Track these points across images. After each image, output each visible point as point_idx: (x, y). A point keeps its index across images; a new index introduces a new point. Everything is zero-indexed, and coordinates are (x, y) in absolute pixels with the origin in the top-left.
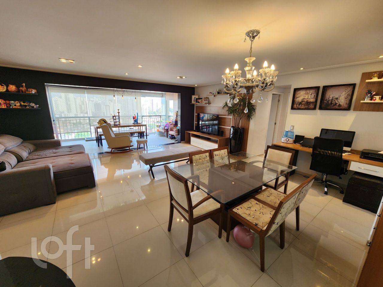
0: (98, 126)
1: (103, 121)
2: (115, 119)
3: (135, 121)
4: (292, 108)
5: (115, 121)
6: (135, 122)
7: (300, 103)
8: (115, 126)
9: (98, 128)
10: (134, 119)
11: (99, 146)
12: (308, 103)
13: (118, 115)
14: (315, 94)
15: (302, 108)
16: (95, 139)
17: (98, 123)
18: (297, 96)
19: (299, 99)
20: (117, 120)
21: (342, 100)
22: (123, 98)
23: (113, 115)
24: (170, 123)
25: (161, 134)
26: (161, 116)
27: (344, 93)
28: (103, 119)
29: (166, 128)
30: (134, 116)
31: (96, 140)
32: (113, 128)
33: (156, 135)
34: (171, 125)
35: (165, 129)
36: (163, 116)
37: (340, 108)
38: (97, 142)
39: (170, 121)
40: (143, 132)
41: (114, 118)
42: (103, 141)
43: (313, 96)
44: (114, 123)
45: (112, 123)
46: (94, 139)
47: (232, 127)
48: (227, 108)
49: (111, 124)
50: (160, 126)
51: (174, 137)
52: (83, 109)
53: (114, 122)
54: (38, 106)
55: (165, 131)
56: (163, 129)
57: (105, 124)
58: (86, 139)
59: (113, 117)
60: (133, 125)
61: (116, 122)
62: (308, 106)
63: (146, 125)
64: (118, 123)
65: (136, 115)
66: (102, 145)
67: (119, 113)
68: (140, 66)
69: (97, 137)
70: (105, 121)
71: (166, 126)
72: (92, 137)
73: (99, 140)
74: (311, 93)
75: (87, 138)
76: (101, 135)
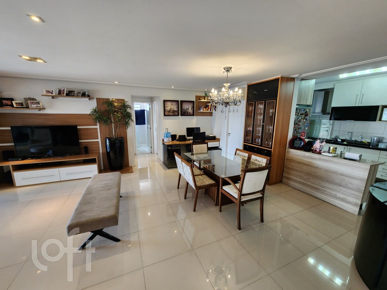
4: (165, 115)
7: (169, 112)
12: (174, 111)
14: (177, 105)
15: (171, 115)
18: (166, 106)
19: (168, 108)
21: (190, 111)
27: (190, 106)
37: (189, 115)
43: (176, 106)
47: (107, 138)
62: (174, 114)
74: (174, 105)
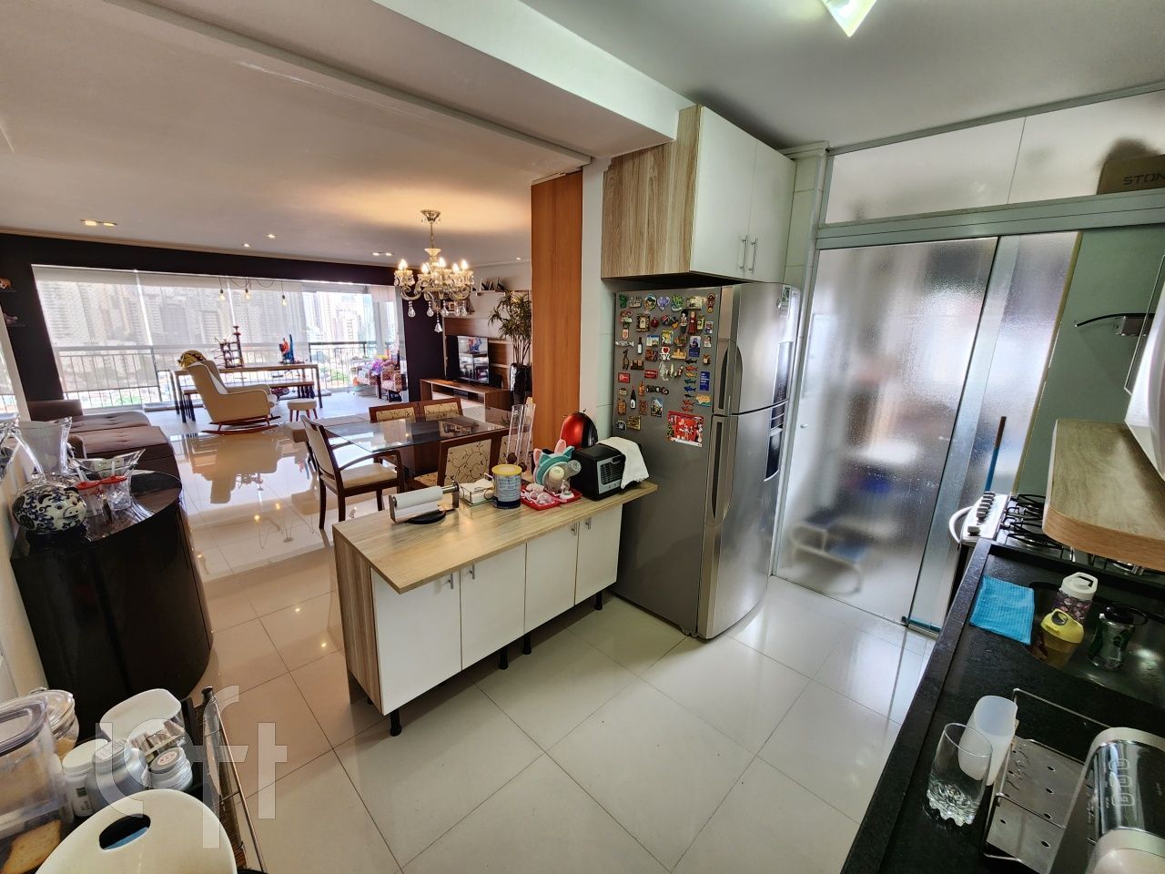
0: (180, 368)
1: (194, 355)
2: (228, 352)
3: (284, 355)
5: (227, 355)
6: (286, 359)
8: (229, 368)
9: (178, 374)
10: (282, 350)
11: (184, 421)
13: (235, 340)
16: (174, 405)
17: (179, 361)
20: (236, 354)
22: (248, 297)
23: (222, 342)
24: (385, 360)
25: (364, 391)
26: (364, 343)
28: (192, 351)
29: (375, 373)
30: (283, 343)
31: (177, 408)
32: (222, 376)
33: (352, 393)
34: (386, 365)
35: (372, 378)
36: (370, 343)
38: (178, 413)
39: (386, 357)
40: (311, 385)
41: (226, 348)
42: (195, 410)
44: (224, 361)
45: (220, 362)
46: (168, 406)
47: (514, 365)
48: (498, 324)
49: (217, 364)
50: (360, 369)
51: (396, 396)
52: (116, 324)
53: (226, 360)
54: (16, 318)
55: (374, 381)
56: (367, 376)
57: (199, 363)
58: (144, 407)
59: (222, 345)
60: (282, 365)
61: (231, 359)
63: (316, 367)
64: (236, 362)
65: (288, 341)
66: (194, 419)
67: (238, 334)
68: (271, 236)
69: (178, 400)
70: (198, 357)
71: (373, 369)
72: (164, 400)
73: (185, 409)
75: (147, 405)
76: (188, 393)
